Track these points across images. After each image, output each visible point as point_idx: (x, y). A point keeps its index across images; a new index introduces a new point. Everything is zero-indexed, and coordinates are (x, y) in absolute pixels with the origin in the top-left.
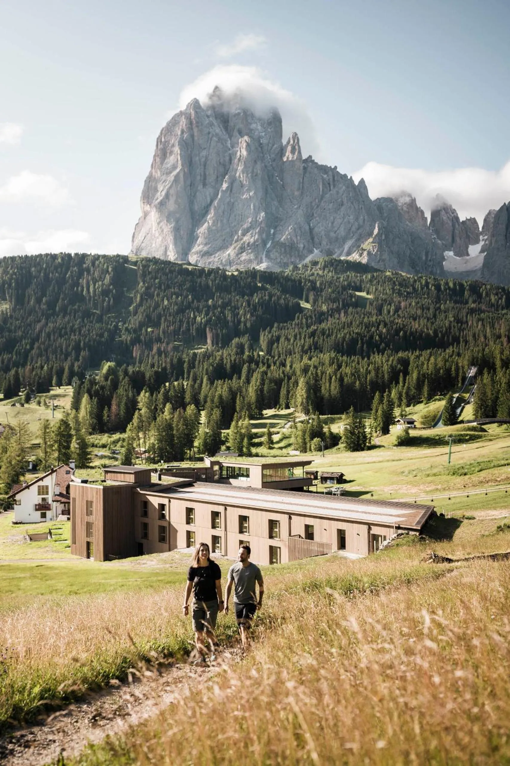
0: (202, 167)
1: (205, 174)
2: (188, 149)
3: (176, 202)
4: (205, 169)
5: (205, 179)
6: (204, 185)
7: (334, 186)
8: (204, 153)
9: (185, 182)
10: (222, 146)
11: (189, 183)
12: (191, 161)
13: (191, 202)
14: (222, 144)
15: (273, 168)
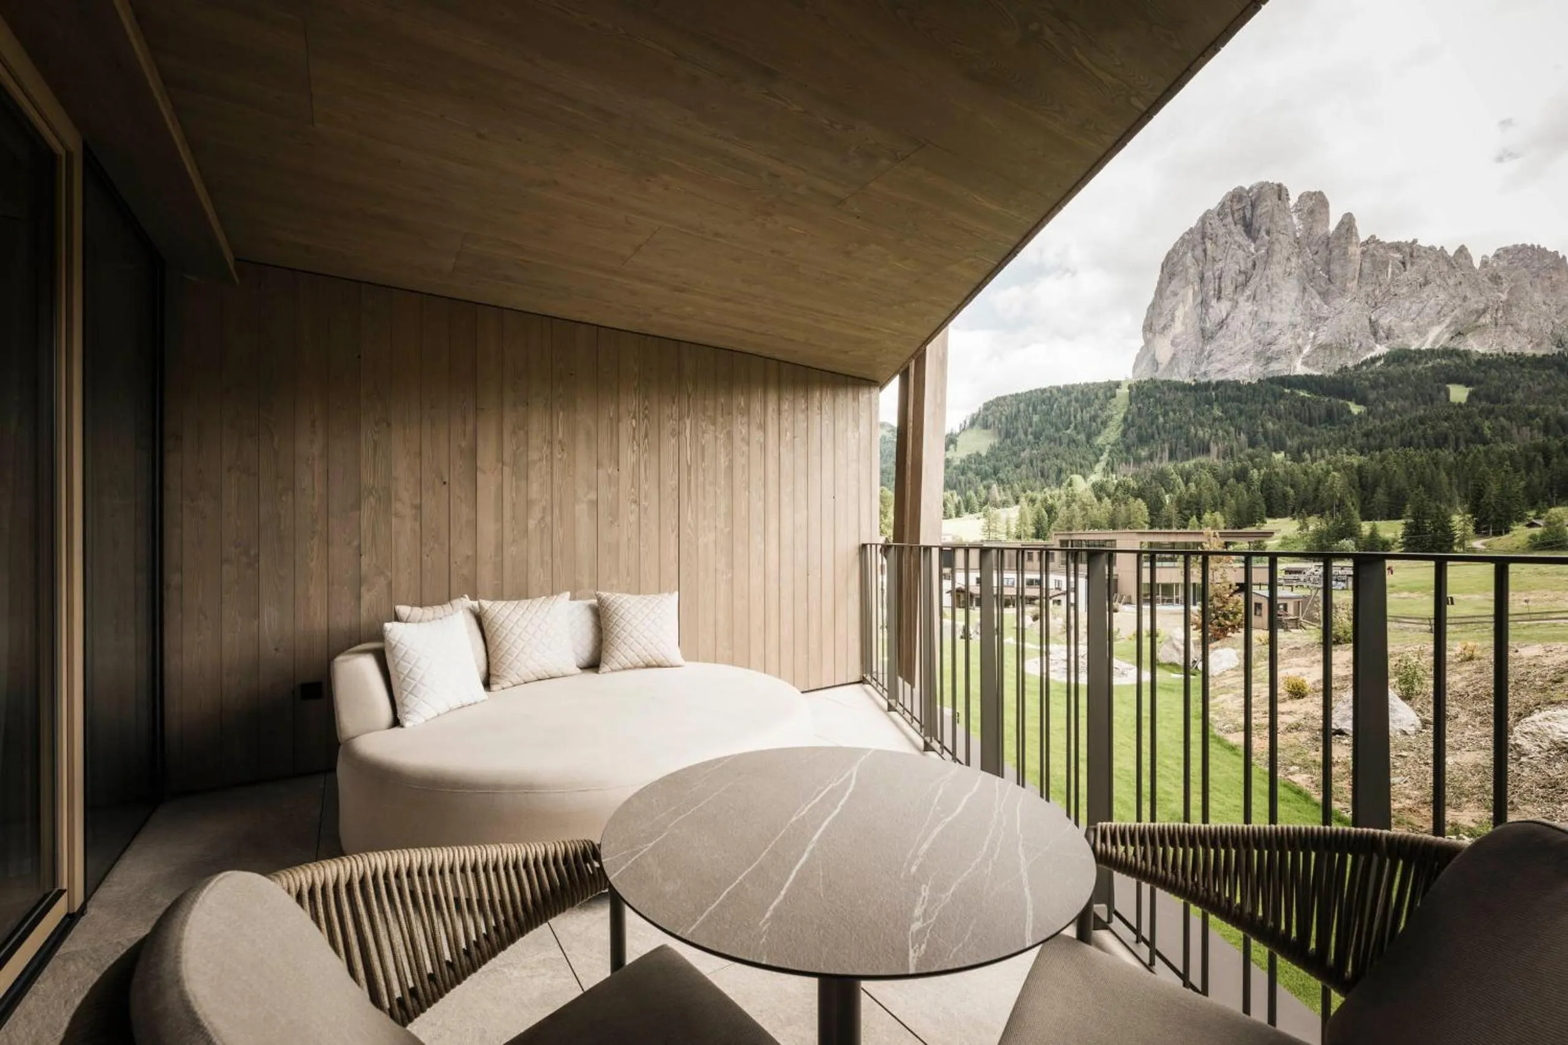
0: (1217, 280)
1: (1220, 287)
2: (1198, 265)
3: (1184, 324)
4: (1220, 282)
5: (1220, 292)
6: (1219, 298)
7: (1412, 264)
8: (1221, 265)
9: (1194, 300)
10: (1243, 253)
11: (1199, 300)
12: (1203, 277)
13: (1202, 320)
14: (1244, 250)
15: (1315, 262)
